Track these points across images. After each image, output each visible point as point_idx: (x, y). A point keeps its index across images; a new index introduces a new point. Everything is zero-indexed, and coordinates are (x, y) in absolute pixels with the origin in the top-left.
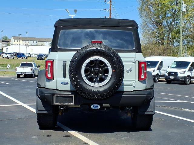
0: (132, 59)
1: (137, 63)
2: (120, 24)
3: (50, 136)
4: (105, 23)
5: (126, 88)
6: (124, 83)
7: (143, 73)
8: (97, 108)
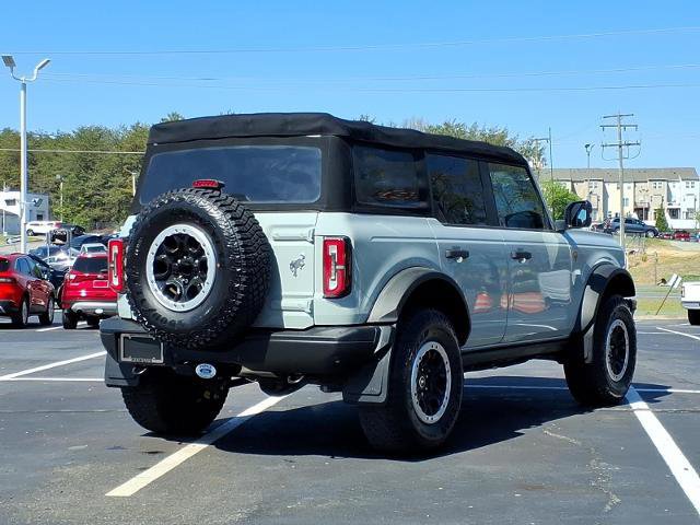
0: (305, 232)
1: (319, 242)
2: (290, 128)
3: (115, 448)
4: (251, 127)
5: (290, 320)
6: (284, 303)
7: (333, 272)
8: (208, 376)
